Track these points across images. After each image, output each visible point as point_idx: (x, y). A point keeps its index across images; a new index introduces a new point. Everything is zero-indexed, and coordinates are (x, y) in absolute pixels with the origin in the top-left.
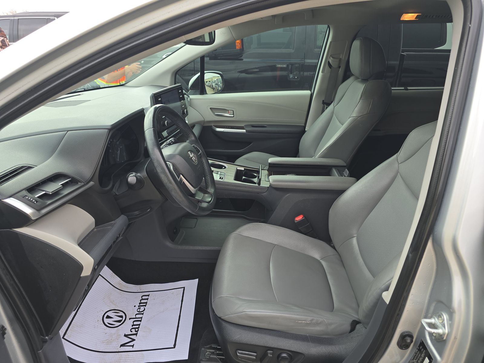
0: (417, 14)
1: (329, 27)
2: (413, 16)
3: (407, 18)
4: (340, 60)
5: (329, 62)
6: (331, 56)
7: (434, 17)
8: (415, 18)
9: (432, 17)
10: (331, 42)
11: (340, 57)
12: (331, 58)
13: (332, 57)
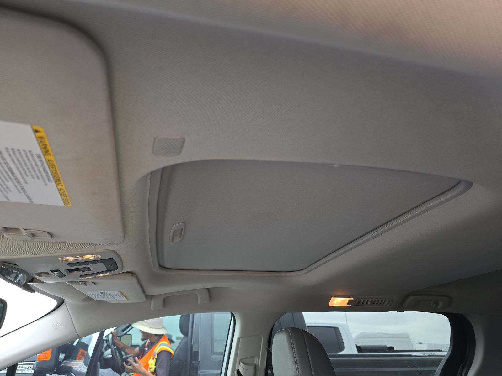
0: (348, 299)
1: (233, 316)
2: (343, 301)
3: (337, 303)
4: (256, 367)
5: (238, 371)
6: (240, 360)
7: (369, 303)
8: (347, 304)
9: (367, 303)
10: (239, 339)
11: (255, 363)
12: (241, 364)
13: (243, 363)
